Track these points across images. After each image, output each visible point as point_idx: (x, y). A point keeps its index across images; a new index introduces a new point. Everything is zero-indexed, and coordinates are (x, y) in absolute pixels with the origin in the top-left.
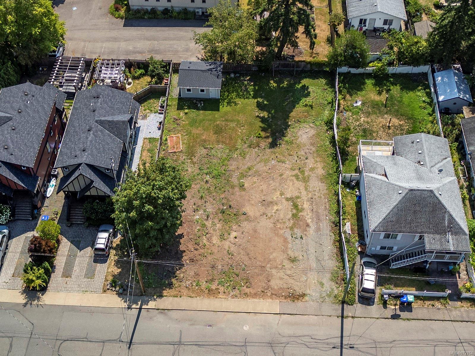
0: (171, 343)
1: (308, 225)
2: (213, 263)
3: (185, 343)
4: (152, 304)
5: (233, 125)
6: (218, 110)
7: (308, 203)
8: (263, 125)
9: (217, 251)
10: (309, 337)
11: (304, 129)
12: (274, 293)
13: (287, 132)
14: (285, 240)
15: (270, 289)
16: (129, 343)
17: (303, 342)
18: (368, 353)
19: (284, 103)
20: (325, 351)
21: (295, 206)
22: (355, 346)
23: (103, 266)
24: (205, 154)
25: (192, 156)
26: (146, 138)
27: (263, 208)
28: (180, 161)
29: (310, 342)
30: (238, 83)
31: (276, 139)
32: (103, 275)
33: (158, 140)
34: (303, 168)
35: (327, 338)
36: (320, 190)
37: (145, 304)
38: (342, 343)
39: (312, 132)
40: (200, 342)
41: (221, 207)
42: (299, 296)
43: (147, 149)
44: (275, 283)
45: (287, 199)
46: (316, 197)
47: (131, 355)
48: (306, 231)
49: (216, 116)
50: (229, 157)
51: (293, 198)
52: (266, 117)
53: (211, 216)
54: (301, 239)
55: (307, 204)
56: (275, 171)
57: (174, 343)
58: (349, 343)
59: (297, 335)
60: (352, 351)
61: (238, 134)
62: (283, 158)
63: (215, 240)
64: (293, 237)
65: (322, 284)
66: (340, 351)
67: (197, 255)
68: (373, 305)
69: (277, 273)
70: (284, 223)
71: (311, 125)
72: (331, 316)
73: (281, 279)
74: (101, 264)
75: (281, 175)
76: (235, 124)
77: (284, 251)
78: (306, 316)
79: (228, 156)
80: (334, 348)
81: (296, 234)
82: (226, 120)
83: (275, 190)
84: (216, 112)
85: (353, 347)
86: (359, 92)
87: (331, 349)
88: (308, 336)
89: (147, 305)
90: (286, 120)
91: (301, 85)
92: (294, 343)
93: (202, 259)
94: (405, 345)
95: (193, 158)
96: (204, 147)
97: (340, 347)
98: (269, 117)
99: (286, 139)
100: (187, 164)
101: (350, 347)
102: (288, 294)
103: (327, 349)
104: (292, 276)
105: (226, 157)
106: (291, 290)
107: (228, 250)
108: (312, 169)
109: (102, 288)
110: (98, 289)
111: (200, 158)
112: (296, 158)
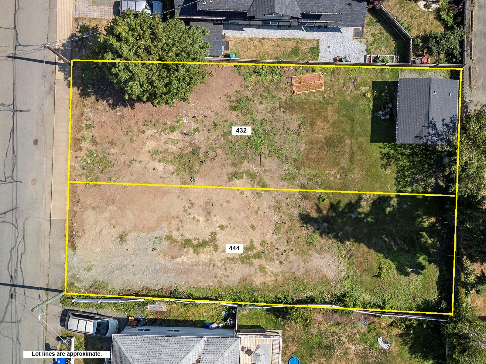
0: (15, 101)
1: (173, 258)
2: (118, 143)
3: (15, 116)
4: (60, 75)
5: (344, 162)
6: (373, 140)
7: (207, 260)
8: (342, 205)
9: (135, 147)
10: (23, 250)
11: (336, 263)
12: (77, 214)
13: (330, 238)
14: (151, 230)
15: (82, 209)
16: (14, 56)
17: (17, 244)
18: (5, 313)
19: (386, 237)
20: (8, 267)
21: (203, 244)
22: (13, 300)
23: (109, 14)
24: (289, 126)
25: (284, 107)
26: (318, 43)
27: (202, 204)
28: (276, 92)
29: (18, 252)
30: (429, 169)
31: (316, 223)
32: (97, 15)
33: (314, 59)
34: (265, 257)
35: (23, 271)
36: (228, 276)
37: (60, 68)
38: (16, 286)
39: (330, 274)
40: (17, 133)
41: (202, 151)
42: (73, 242)
43: (299, 45)
44: (90, 216)
45: (213, 234)
46: (216, 271)
47: (1, 60)
48: (165, 256)
49: (360, 139)
50: (284, 158)
51: (215, 241)
52: (360, 210)
53: (188, 139)
54: (152, 249)
55: (205, 258)
56: (259, 220)
57: (15, 104)
58: (17, 294)
59: (26, 238)
60: (8, 296)
61: (325, 171)
62: (283, 230)
63: (151, 145)
64: (155, 240)
65: (89, 269)
66: (7, 283)
67: (129, 123)
68: (61, 326)
69: (105, 218)
70: (178, 229)
71: (343, 274)
72: (48, 276)
73: (96, 222)
74: (112, 11)
75: (253, 228)
76: (346, 166)
77: (135, 228)
78: (48, 249)
79: (286, 157)
80: (12, 277)
81: (160, 243)
82: (352, 154)
83: (230, 219)
84: (370, 138)
85: (12, 298)
86: (407, 348)
87: (10, 274)
88: (25, 250)
89: (59, 71)
90: (353, 238)
91: (425, 263)
92: (17, 234)
93: (123, 130)
94: (14, 355)
95: (282, 109)
96: (301, 124)
97: (12, 284)
98: (359, 213)
99: (317, 236)
100: (272, 102)
101: (12, 295)
102: (75, 230)
103: (10, 269)
104: (99, 236)
105: (284, 155)
106: (80, 234)
107: (136, 160)
108: (262, 269)
109: (81, 16)
110: (78, 12)
111: (282, 119)
112: (282, 248)
